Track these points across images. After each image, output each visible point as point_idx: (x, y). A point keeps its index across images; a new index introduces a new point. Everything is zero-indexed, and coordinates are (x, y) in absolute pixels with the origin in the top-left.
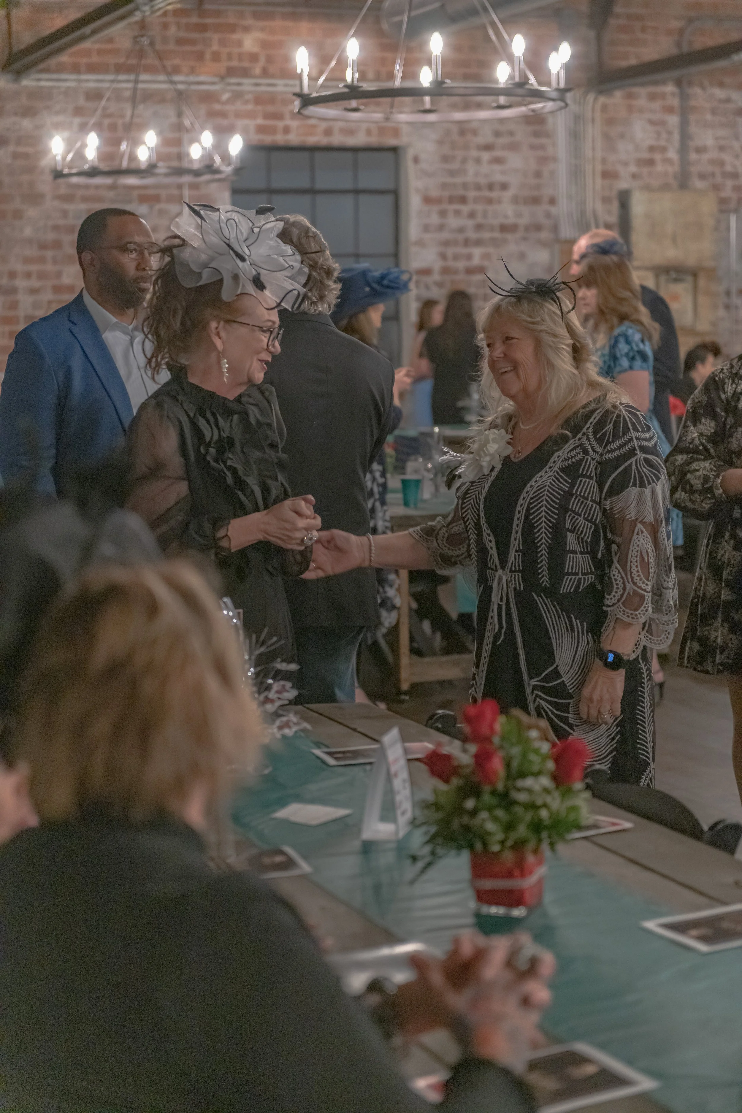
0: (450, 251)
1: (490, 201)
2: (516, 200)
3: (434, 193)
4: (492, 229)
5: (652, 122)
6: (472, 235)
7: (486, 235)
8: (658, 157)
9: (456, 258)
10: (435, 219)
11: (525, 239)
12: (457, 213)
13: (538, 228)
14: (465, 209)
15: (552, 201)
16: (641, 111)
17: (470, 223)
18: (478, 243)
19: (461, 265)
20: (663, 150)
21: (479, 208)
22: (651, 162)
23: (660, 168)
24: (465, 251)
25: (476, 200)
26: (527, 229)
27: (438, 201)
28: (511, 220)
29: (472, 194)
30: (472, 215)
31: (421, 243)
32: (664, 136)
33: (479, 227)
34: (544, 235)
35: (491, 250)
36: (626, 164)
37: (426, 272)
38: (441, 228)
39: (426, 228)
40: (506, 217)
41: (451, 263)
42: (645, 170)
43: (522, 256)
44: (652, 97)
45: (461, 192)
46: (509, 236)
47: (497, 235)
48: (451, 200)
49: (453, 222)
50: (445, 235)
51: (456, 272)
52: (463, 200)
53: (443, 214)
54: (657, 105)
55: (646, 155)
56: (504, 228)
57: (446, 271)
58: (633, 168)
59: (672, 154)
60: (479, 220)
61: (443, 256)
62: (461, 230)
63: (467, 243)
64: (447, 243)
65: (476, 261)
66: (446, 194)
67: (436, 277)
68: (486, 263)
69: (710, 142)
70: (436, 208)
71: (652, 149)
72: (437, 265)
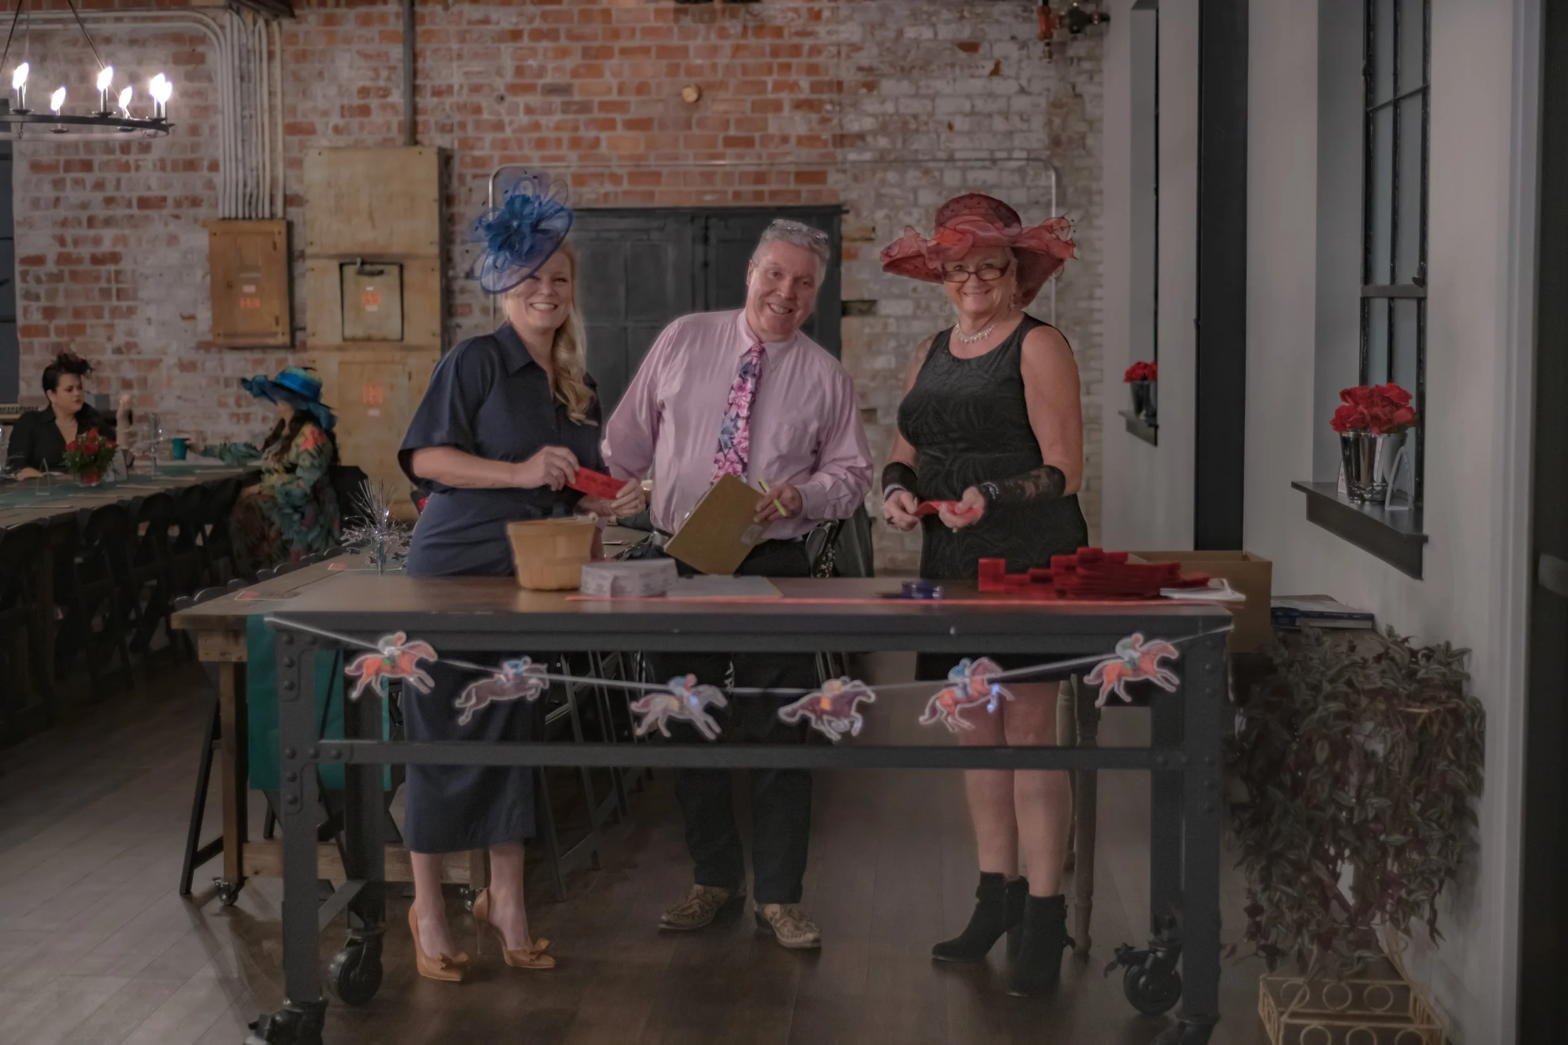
0: (69, 234)
1: (126, 167)
2: (162, 165)
3: (46, 158)
4: (129, 205)
5: (366, 56)
6: (101, 213)
7: (120, 212)
8: (374, 102)
9: (76, 243)
10: (47, 192)
11: (177, 217)
12: (77, 182)
13: (195, 202)
14: (90, 178)
15: (214, 167)
16: (348, 40)
17: (99, 196)
18: (108, 222)
19: (86, 251)
20: (385, 93)
21: (110, 177)
22: (365, 111)
23: (377, 117)
24: (92, 233)
25: (104, 166)
26: (178, 204)
27: (52, 168)
28: (156, 192)
29: (98, 158)
30: (99, 186)
31: (29, 224)
32: (384, 73)
33: (109, 201)
34: (203, 212)
35: (127, 232)
36: (325, 114)
37: (39, 260)
38: (57, 201)
39: (35, 203)
40: (149, 188)
41: (70, 249)
42: (355, 122)
43: (173, 240)
44: (366, 21)
45: (83, 156)
46: (152, 213)
47: (135, 211)
48: (69, 166)
49: (72, 195)
50: (61, 213)
51: (79, 260)
52: (87, 166)
53: (58, 184)
54: (374, 31)
55: (357, 102)
56: (144, 203)
57: (63, 259)
58: (336, 119)
59: (397, 97)
60: (110, 192)
61: (62, 242)
62: (84, 206)
63: (91, 222)
64: (64, 223)
65: (106, 247)
66: (62, 159)
67: (51, 267)
68: (119, 249)
69: (456, 80)
70: (48, 177)
71: (364, 92)
72: (52, 251)
